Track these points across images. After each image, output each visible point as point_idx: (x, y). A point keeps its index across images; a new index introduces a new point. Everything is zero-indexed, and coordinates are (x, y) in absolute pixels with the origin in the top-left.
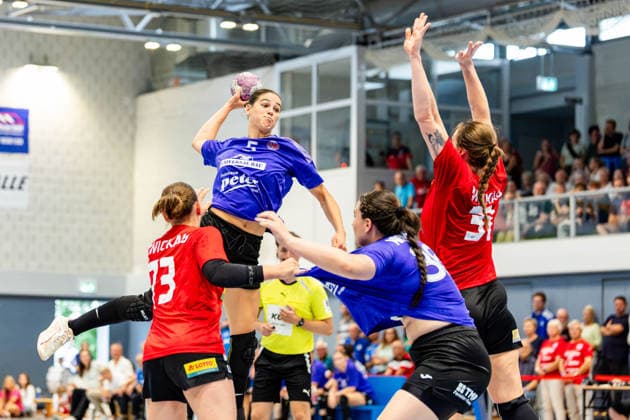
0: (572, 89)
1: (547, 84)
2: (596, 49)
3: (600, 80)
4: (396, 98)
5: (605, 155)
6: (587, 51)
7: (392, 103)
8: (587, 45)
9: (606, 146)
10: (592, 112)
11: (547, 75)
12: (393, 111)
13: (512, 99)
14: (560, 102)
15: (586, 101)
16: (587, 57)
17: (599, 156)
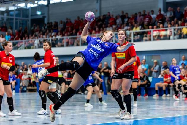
0: (44, 14)
1: (39, 13)
2: (49, 5)
3: (50, 12)
4: (4, 15)
5: (54, 29)
6: (47, 6)
7: (3, 16)
8: (47, 4)
9: (54, 27)
10: (48, 19)
11: (39, 11)
12: (3, 18)
13: (31, 16)
14: (41, 17)
15: (47, 17)
16: (47, 7)
17: (53, 30)
